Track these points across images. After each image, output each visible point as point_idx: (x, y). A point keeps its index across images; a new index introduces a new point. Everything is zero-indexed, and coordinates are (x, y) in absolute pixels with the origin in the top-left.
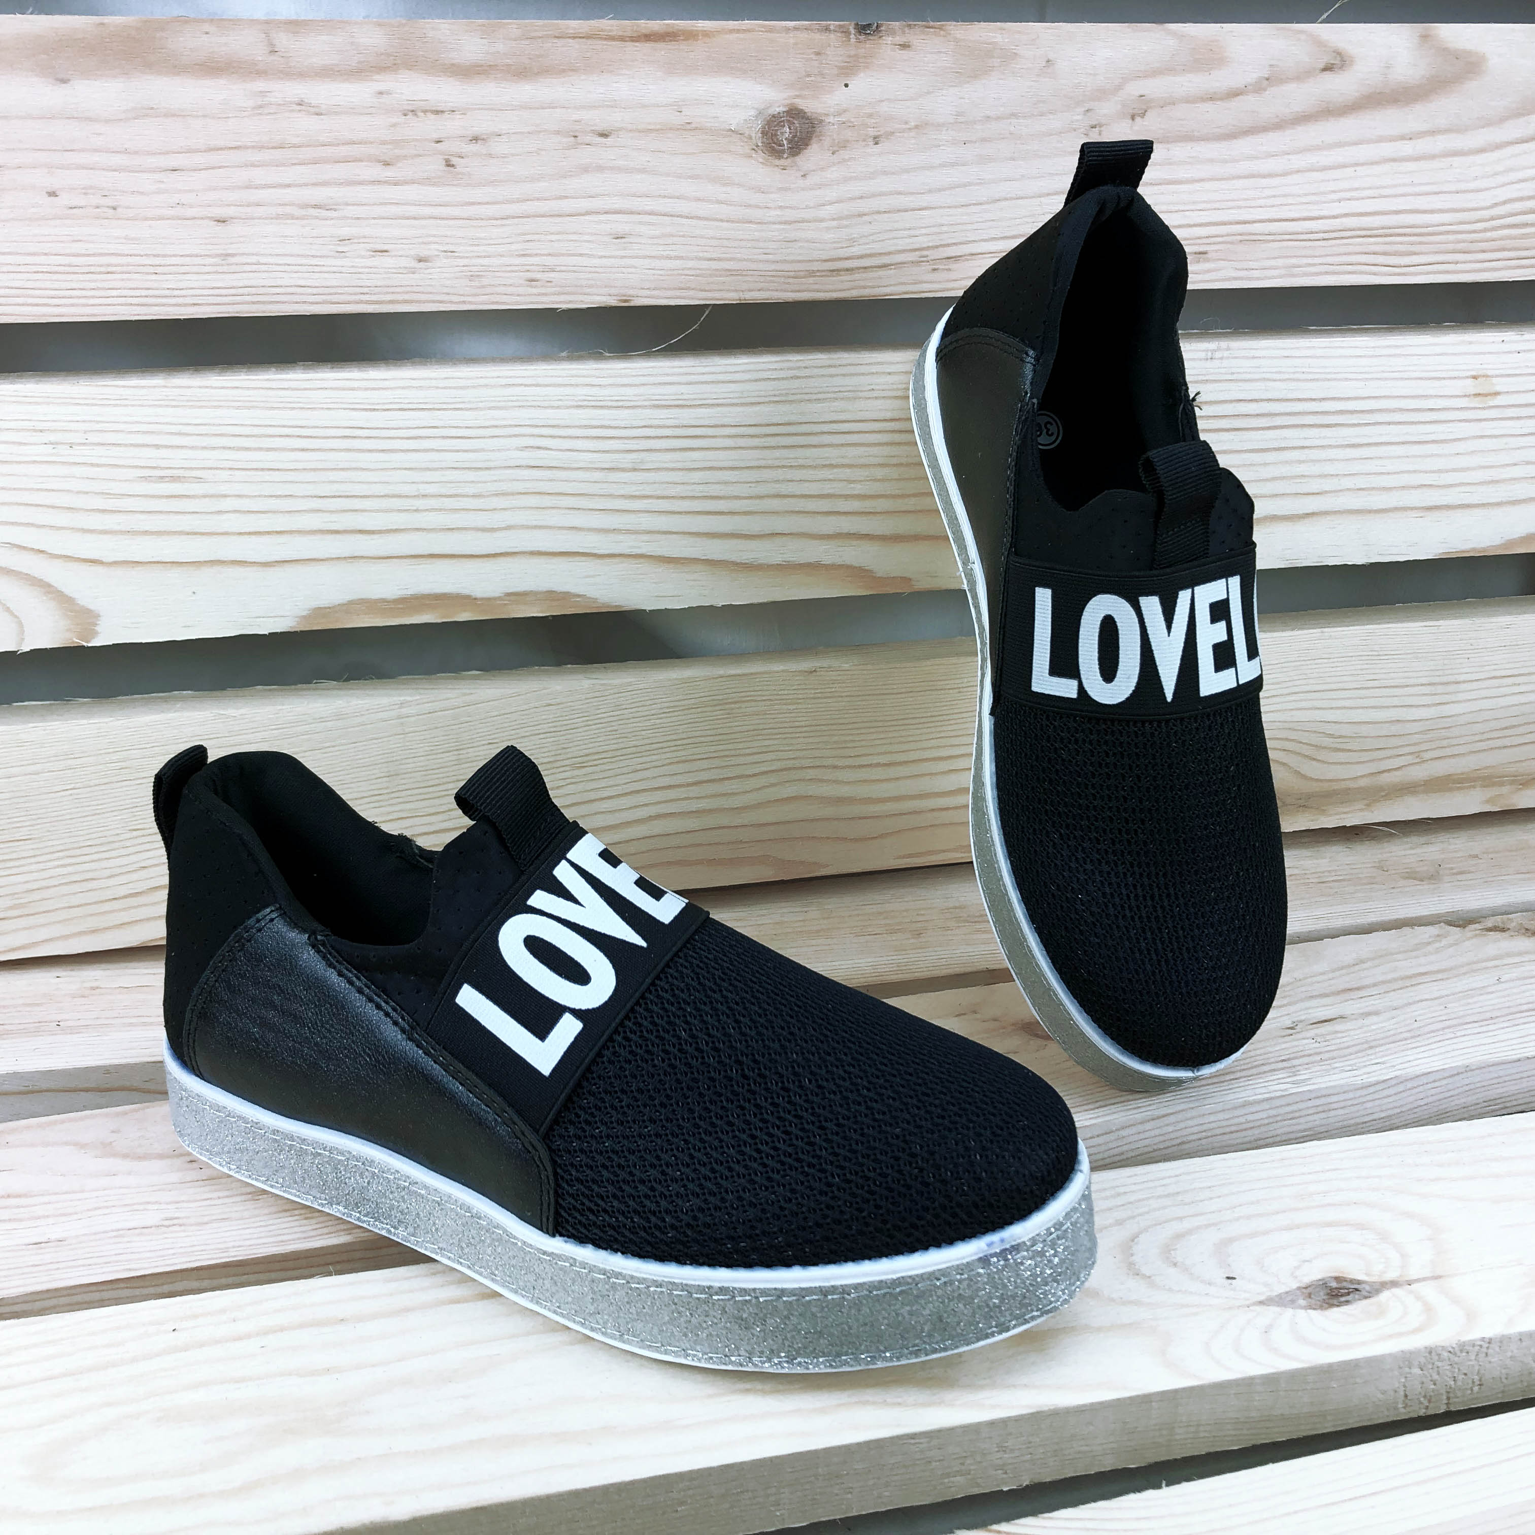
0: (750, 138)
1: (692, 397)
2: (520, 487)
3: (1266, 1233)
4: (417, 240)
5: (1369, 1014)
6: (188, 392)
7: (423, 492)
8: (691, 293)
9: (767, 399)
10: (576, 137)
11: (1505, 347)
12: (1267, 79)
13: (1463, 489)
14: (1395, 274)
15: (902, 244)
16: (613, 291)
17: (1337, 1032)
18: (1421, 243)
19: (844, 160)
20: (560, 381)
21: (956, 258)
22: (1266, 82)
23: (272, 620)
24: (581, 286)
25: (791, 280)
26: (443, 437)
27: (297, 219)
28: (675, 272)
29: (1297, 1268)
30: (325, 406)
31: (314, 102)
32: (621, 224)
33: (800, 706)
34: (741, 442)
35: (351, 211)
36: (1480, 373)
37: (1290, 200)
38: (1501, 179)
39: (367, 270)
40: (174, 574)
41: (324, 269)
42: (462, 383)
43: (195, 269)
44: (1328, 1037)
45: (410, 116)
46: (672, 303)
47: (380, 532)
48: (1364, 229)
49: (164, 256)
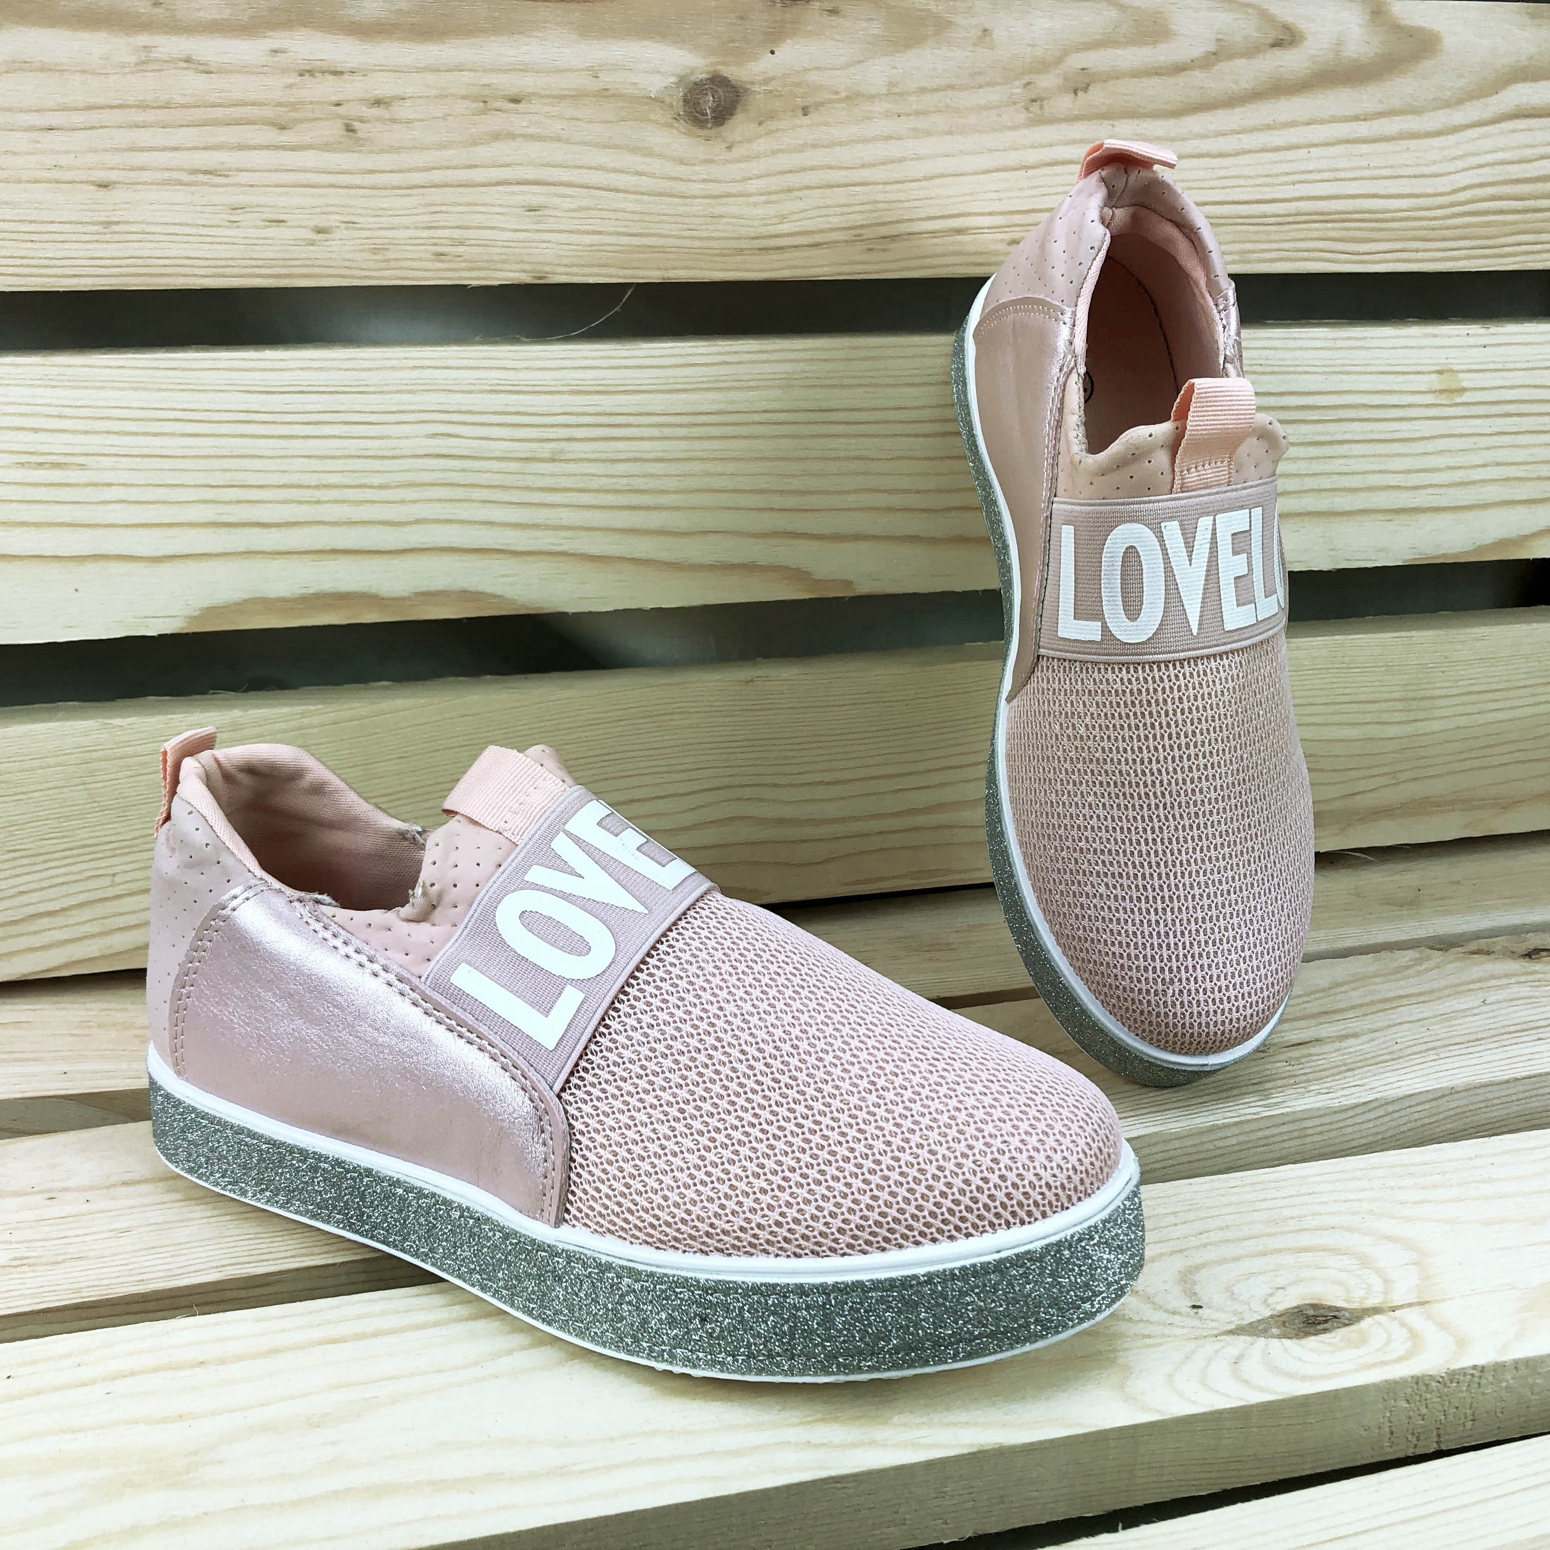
0: (671, 106)
1: (614, 382)
2: (429, 477)
3: (1236, 1259)
4: (316, 210)
5: (1346, 1037)
6: (70, 371)
7: (325, 483)
8: (611, 270)
9: (693, 386)
10: (485, 102)
11: (1471, 341)
12: (1214, 54)
13: (1430, 491)
14: (1355, 262)
15: (836, 221)
16: (527, 267)
17: (1310, 1055)
18: (1381, 230)
19: (772, 132)
20: (472, 363)
21: (893, 238)
22: (1214, 57)
23: (161, 620)
24: (493, 261)
25: (717, 259)
26: (346, 423)
27: (186, 185)
28: (594, 248)
29: (1271, 1295)
30: (218, 388)
31: (201, 59)
32: (535, 196)
33: (737, 719)
34: (667, 432)
35: (244, 178)
36: (1445, 368)
37: (1241, 182)
38: (1460, 164)
39: (262, 241)
40: (53, 569)
41: (218, 240)
42: (366, 364)
43: (74, 237)
44: (1303, 1060)
45: (307, 77)
46: (591, 280)
47: (278, 525)
48: (1321, 214)
49: (43, 222)
